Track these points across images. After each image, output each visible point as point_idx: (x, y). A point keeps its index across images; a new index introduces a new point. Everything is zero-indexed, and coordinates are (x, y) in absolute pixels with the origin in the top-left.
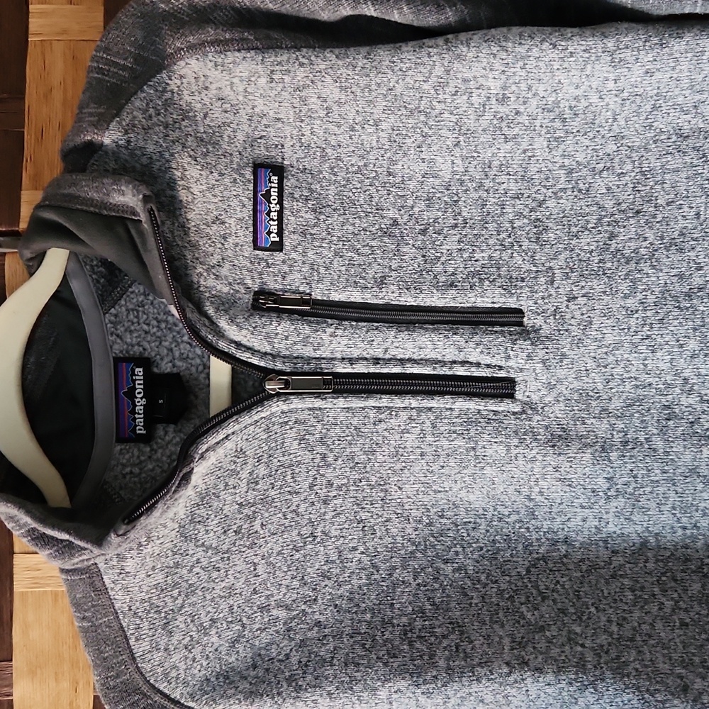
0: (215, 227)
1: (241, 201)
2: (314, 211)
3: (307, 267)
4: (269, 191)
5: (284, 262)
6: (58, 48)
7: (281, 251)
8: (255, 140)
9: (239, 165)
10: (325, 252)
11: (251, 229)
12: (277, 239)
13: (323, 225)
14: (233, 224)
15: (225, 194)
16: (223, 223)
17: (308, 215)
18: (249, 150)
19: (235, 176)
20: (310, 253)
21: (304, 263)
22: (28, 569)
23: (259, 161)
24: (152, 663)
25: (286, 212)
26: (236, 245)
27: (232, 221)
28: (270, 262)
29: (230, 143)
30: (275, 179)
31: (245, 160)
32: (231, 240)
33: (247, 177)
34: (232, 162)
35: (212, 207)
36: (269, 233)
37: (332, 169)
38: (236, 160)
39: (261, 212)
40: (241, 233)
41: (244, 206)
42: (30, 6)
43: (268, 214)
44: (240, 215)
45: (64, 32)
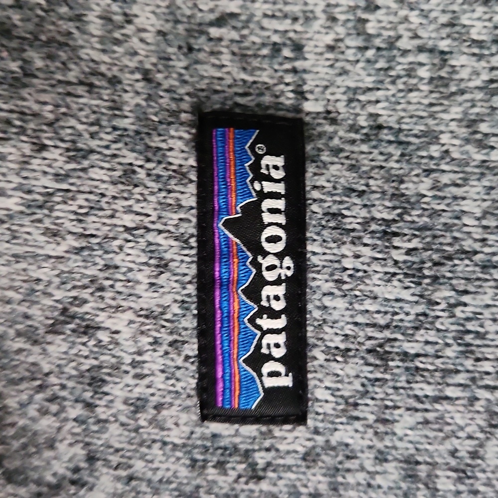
0: (58, 346)
1: (151, 250)
2: (414, 273)
3: (393, 472)
4: (253, 212)
5: (310, 457)
7: (301, 419)
8: (200, 30)
9: (142, 117)
10: (457, 415)
11: (192, 349)
12: (286, 381)
13: (444, 323)
14: (126, 333)
15: (93, 224)
16: (89, 329)
17: (394, 290)
18: (180, 64)
19: (130, 157)
20: (405, 422)
21: (381, 458)
23: (216, 101)
25: (319, 282)
26: (138, 406)
27: (120, 322)
28: (261, 458)
29: (109, 41)
30: (273, 163)
31: (165, 101)
32: (117, 390)
33: (176, 158)
34: (116, 107)
35: (45, 272)
36: (257, 360)
38: (131, 100)
39: (227, 285)
40: (154, 361)
41: (163, 266)
43: (254, 292)
44: (149, 300)
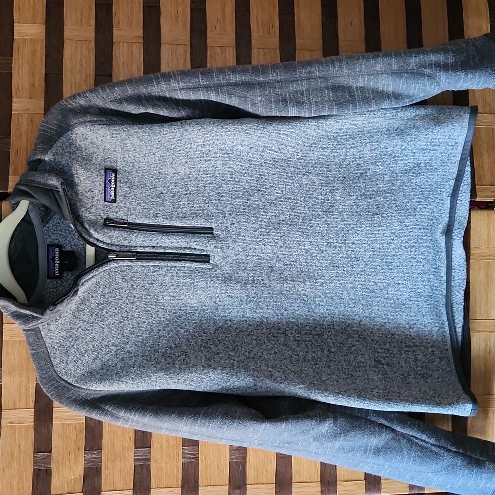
0: (89, 193)
1: (99, 183)
2: (129, 187)
3: (126, 209)
4: (111, 179)
5: (117, 207)
6: (25, 116)
7: (116, 203)
8: (106, 159)
9: (99, 169)
11: (104, 194)
12: (114, 198)
13: (132, 193)
14: (96, 192)
15: (93, 180)
16: (92, 191)
17: (127, 189)
18: (103, 163)
19: (97, 173)
22: (9, 330)
23: (107, 168)
24: (60, 368)
25: (118, 187)
28: (111, 207)
30: (113, 174)
31: (102, 167)
32: (95, 198)
33: (102, 173)
34: (96, 168)
35: (88, 185)
36: (111, 196)
37: (137, 171)
38: (98, 167)
39: (108, 187)
40: (99, 195)
41: (101, 185)
42: (13, 99)
43: (111, 188)
45: (28, 110)
